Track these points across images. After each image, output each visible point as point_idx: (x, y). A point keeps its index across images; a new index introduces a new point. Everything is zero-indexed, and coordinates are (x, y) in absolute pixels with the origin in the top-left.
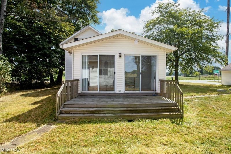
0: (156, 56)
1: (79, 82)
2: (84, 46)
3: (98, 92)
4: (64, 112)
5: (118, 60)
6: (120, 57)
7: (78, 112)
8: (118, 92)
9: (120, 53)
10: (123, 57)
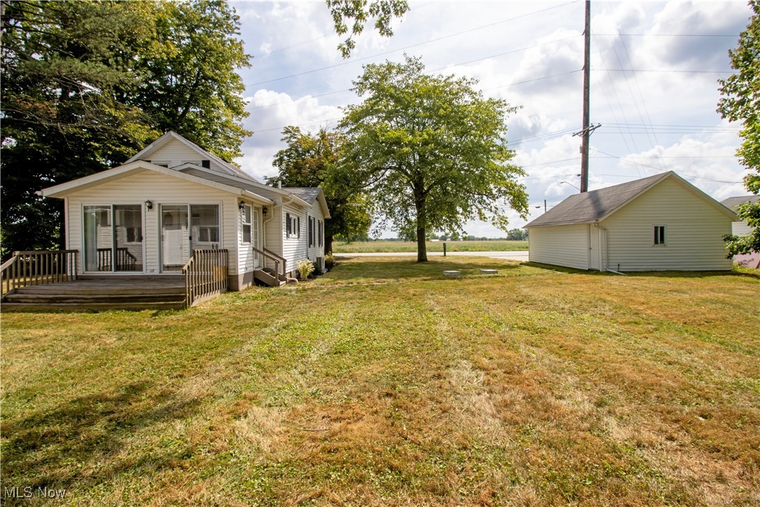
0: (218, 205)
1: (79, 254)
2: (86, 190)
3: (112, 273)
4: (10, 300)
5: (147, 213)
6: (150, 207)
7: (31, 301)
8: (149, 273)
9: (149, 202)
10: (156, 207)
